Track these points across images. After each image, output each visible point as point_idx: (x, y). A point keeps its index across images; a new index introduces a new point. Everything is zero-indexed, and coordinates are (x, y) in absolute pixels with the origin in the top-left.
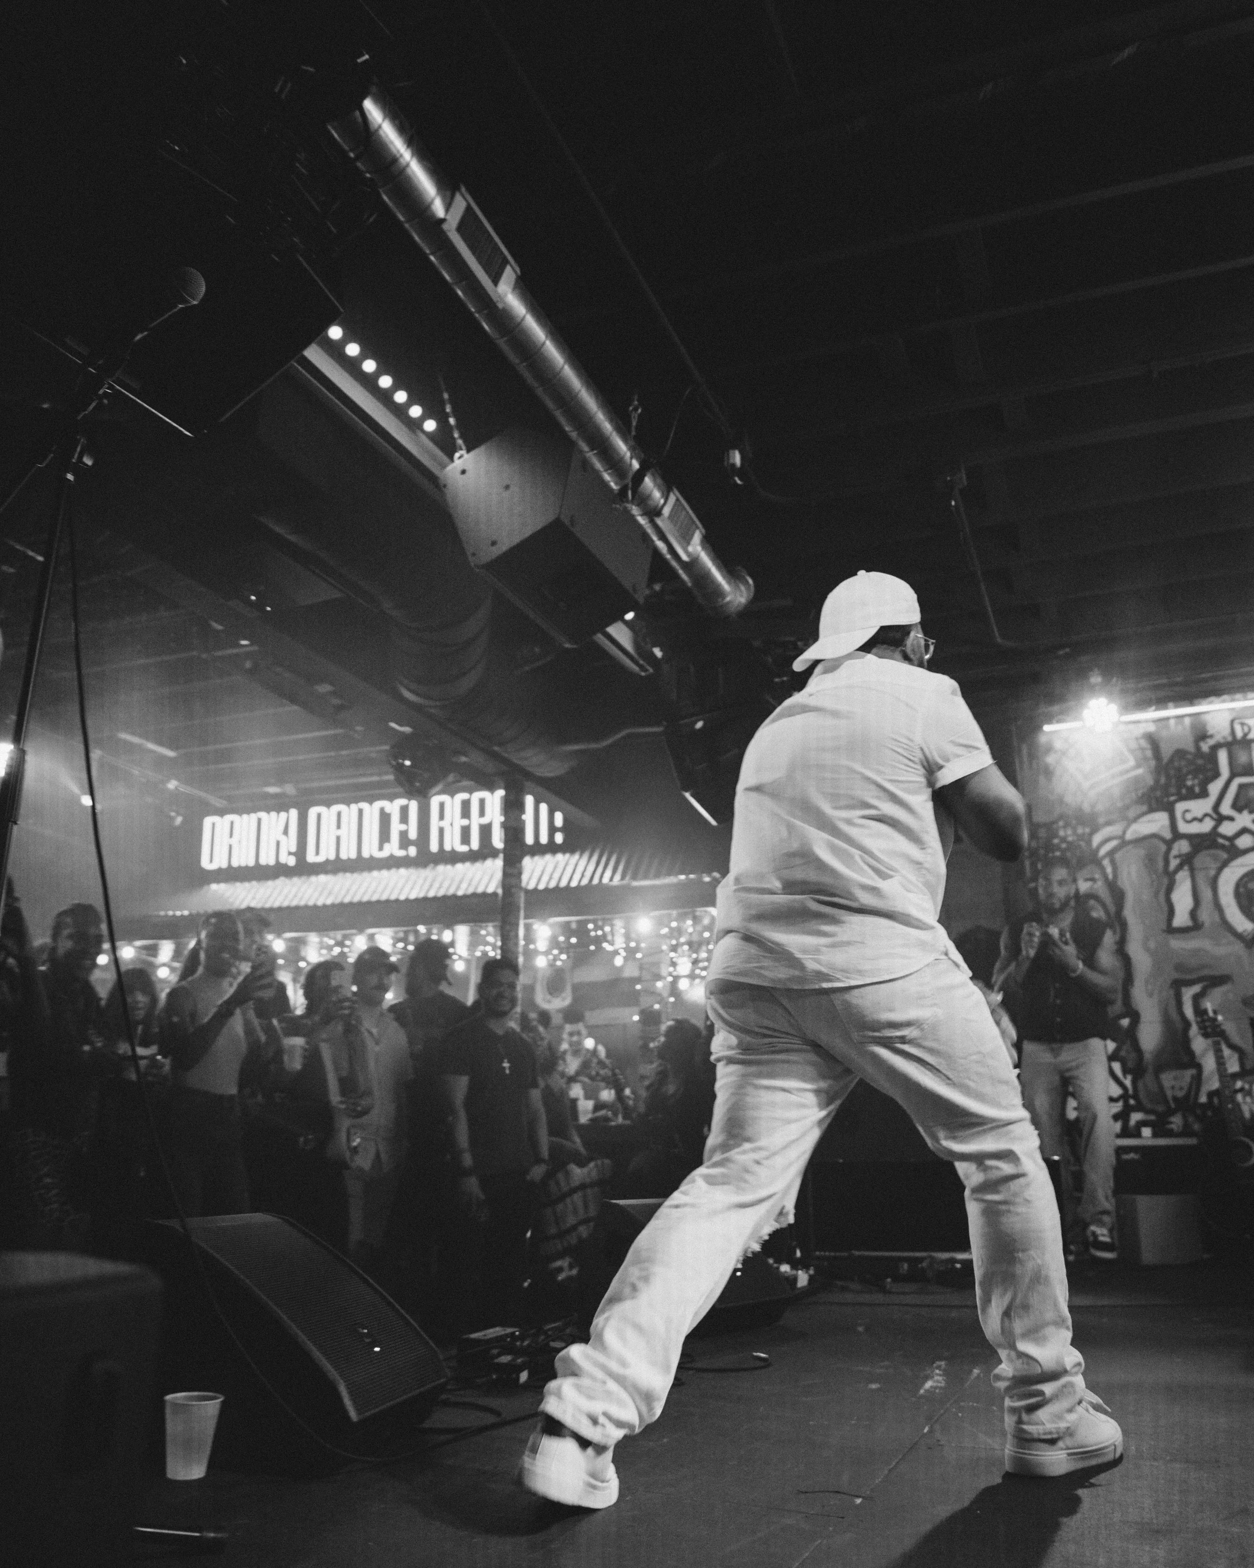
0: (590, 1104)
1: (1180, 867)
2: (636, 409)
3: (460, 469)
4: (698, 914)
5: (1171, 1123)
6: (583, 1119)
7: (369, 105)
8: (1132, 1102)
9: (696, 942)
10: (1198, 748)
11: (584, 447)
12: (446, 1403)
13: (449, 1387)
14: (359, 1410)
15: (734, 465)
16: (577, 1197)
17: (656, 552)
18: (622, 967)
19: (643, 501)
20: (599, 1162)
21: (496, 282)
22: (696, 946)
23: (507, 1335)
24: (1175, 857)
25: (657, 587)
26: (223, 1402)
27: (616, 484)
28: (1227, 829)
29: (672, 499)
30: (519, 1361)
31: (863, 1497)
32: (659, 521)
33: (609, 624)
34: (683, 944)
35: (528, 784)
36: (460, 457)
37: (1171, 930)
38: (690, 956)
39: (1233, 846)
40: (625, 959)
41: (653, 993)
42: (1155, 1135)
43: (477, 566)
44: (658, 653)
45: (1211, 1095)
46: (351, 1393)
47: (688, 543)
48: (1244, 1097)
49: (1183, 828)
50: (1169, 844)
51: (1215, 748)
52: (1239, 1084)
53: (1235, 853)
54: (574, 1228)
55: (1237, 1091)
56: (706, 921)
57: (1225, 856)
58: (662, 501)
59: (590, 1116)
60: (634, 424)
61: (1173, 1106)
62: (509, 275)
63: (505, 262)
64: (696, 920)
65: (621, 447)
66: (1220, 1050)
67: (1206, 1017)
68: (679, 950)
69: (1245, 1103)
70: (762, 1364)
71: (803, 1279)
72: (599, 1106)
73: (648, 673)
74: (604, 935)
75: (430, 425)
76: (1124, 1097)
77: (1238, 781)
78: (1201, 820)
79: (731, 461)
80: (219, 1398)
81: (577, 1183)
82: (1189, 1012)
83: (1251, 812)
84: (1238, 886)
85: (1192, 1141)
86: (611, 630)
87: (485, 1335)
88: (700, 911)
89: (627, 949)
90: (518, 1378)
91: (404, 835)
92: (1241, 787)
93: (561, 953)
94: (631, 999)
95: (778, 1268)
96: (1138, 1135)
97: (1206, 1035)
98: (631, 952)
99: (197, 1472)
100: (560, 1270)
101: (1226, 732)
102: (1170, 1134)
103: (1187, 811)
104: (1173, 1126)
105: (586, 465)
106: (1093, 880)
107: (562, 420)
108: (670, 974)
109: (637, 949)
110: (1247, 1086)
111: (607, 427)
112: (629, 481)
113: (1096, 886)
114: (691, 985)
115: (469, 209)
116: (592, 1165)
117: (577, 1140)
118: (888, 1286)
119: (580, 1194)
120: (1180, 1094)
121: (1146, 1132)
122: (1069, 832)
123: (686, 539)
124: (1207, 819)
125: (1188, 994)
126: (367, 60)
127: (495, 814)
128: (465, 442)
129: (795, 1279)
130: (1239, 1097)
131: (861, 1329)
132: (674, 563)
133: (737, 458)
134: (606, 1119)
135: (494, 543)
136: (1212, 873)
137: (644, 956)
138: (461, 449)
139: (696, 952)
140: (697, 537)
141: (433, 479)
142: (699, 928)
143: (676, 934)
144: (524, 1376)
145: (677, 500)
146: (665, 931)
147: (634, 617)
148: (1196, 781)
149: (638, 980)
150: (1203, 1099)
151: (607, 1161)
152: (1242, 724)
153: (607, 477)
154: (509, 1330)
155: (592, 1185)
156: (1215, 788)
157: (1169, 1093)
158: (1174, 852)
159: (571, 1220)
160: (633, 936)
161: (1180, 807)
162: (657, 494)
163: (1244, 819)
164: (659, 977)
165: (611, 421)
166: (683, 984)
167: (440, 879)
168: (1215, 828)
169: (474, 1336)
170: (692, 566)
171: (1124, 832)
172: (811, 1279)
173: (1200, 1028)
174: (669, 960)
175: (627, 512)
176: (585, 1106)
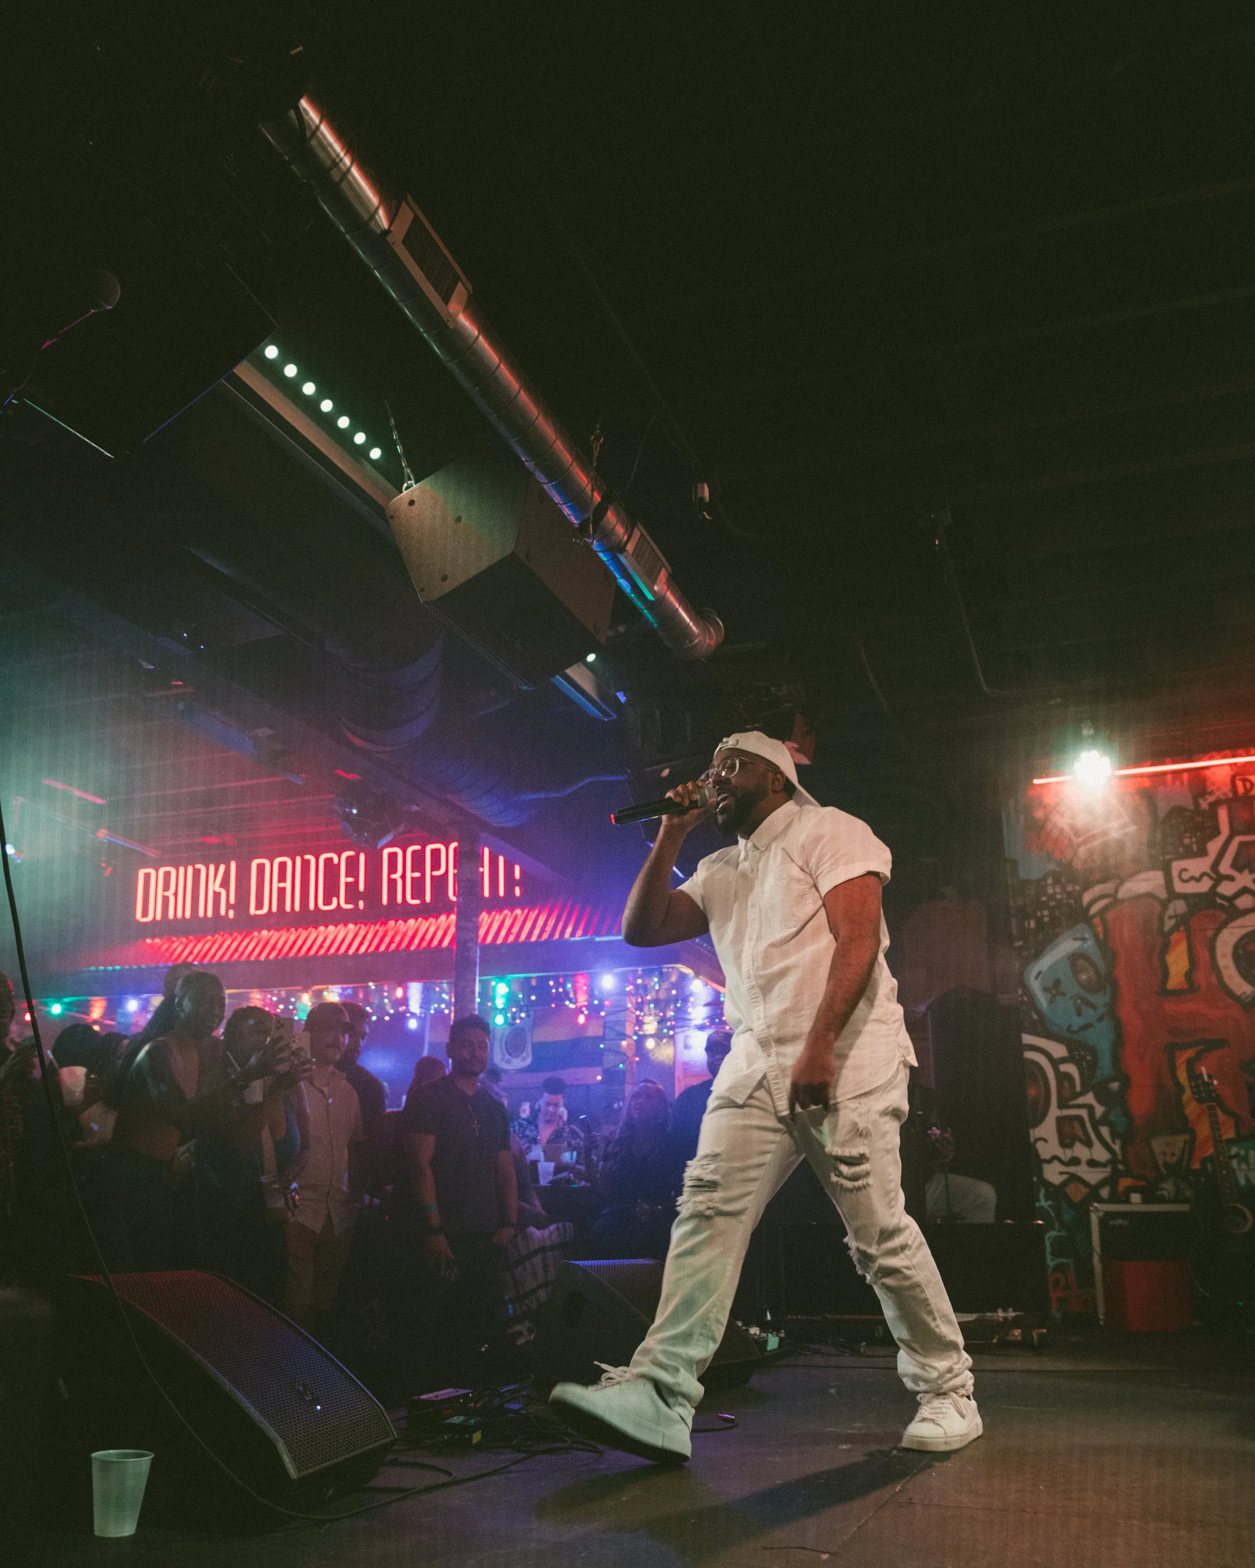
0: (551, 1166)
1: (1176, 928)
2: (597, 439)
3: (407, 501)
4: (665, 970)
5: (1162, 1189)
6: (543, 1181)
7: (304, 103)
8: (1121, 1167)
9: (664, 1000)
10: (1197, 805)
11: (541, 477)
12: (394, 1463)
13: (396, 1447)
14: (299, 1469)
15: (702, 499)
16: (537, 1260)
17: (619, 589)
18: (584, 1026)
19: (605, 536)
20: (560, 1225)
21: (446, 300)
22: (663, 1004)
23: (460, 1397)
24: (1170, 917)
25: (621, 629)
26: (153, 1458)
27: (576, 518)
28: (1226, 888)
29: (637, 534)
30: (472, 1421)
31: (830, 1553)
32: (622, 558)
33: (569, 665)
34: (649, 1002)
35: (484, 835)
36: (407, 488)
37: (1165, 993)
38: (656, 1015)
39: (1232, 905)
40: (588, 1018)
41: (618, 1052)
42: (1145, 1201)
43: (427, 603)
44: (622, 698)
45: (1203, 1161)
46: (291, 1451)
47: (654, 582)
48: (1239, 1164)
49: (1179, 887)
50: (1165, 904)
51: (1214, 805)
52: (1234, 1150)
53: (1234, 913)
54: (534, 1291)
55: (1231, 1157)
56: (674, 979)
57: (1224, 916)
58: (626, 538)
59: (551, 1178)
60: (596, 453)
61: (1164, 1172)
62: (460, 292)
63: (457, 279)
64: (663, 977)
65: (582, 479)
66: (1215, 1115)
67: (1200, 1082)
68: (646, 1008)
69: (1240, 1169)
70: (730, 1425)
71: (773, 1342)
72: (559, 1169)
73: (610, 719)
74: (566, 993)
75: (376, 453)
76: (1113, 1162)
77: (1237, 840)
78: (1198, 880)
79: (699, 495)
80: (149, 1455)
81: (537, 1246)
82: (1183, 1077)
83: (1251, 872)
84: (1236, 947)
85: (1185, 1208)
86: (569, 671)
87: (436, 1397)
88: (666, 968)
89: (590, 1007)
90: (471, 1438)
91: (351, 888)
92: (1242, 845)
93: (521, 1011)
94: (594, 1059)
95: (747, 1330)
96: (1127, 1201)
97: (1200, 1100)
98: (594, 1011)
99: (128, 1529)
100: (520, 1334)
101: (1227, 789)
102: (1161, 1200)
103: (1185, 870)
104: (1165, 1193)
105: (543, 497)
106: (1083, 939)
107: (518, 449)
108: (636, 1033)
109: (601, 1007)
110: (1242, 1152)
111: (566, 457)
112: (590, 514)
113: (1085, 945)
114: (658, 1045)
115: (416, 220)
116: (552, 1227)
117: (537, 1203)
118: (862, 1350)
119: (540, 1256)
120: (1172, 1160)
121: (1136, 1198)
122: (1058, 890)
123: (651, 580)
124: (1205, 878)
125: (1182, 1059)
126: (300, 52)
127: (448, 865)
128: (413, 471)
129: (766, 1342)
130: (1234, 1163)
131: (833, 1391)
132: (639, 604)
133: (706, 492)
134: (568, 1181)
135: (444, 578)
136: (1210, 933)
137: (606, 1015)
138: (410, 479)
139: (664, 1011)
140: (663, 575)
141: (380, 511)
142: (665, 985)
143: (641, 991)
144: (477, 1437)
145: (642, 535)
146: (630, 988)
147: (595, 660)
148: (1194, 840)
149: (602, 1039)
150: (1197, 1166)
151: (569, 1225)
152: (1244, 781)
153: (566, 511)
154: (462, 1392)
155: (552, 1248)
156: (1214, 847)
157: (1160, 1160)
158: (1170, 912)
159: (531, 1284)
160: (596, 993)
161: (1176, 866)
162: (620, 530)
163: (1244, 879)
164: (624, 1036)
165: (571, 450)
166: (650, 1044)
167: (390, 934)
168: (1213, 888)
169: (423, 1397)
170: (657, 607)
171: (1116, 891)
172: (781, 1340)
173: (1194, 1093)
174: (634, 1018)
175: (588, 546)
176: (546, 1168)
